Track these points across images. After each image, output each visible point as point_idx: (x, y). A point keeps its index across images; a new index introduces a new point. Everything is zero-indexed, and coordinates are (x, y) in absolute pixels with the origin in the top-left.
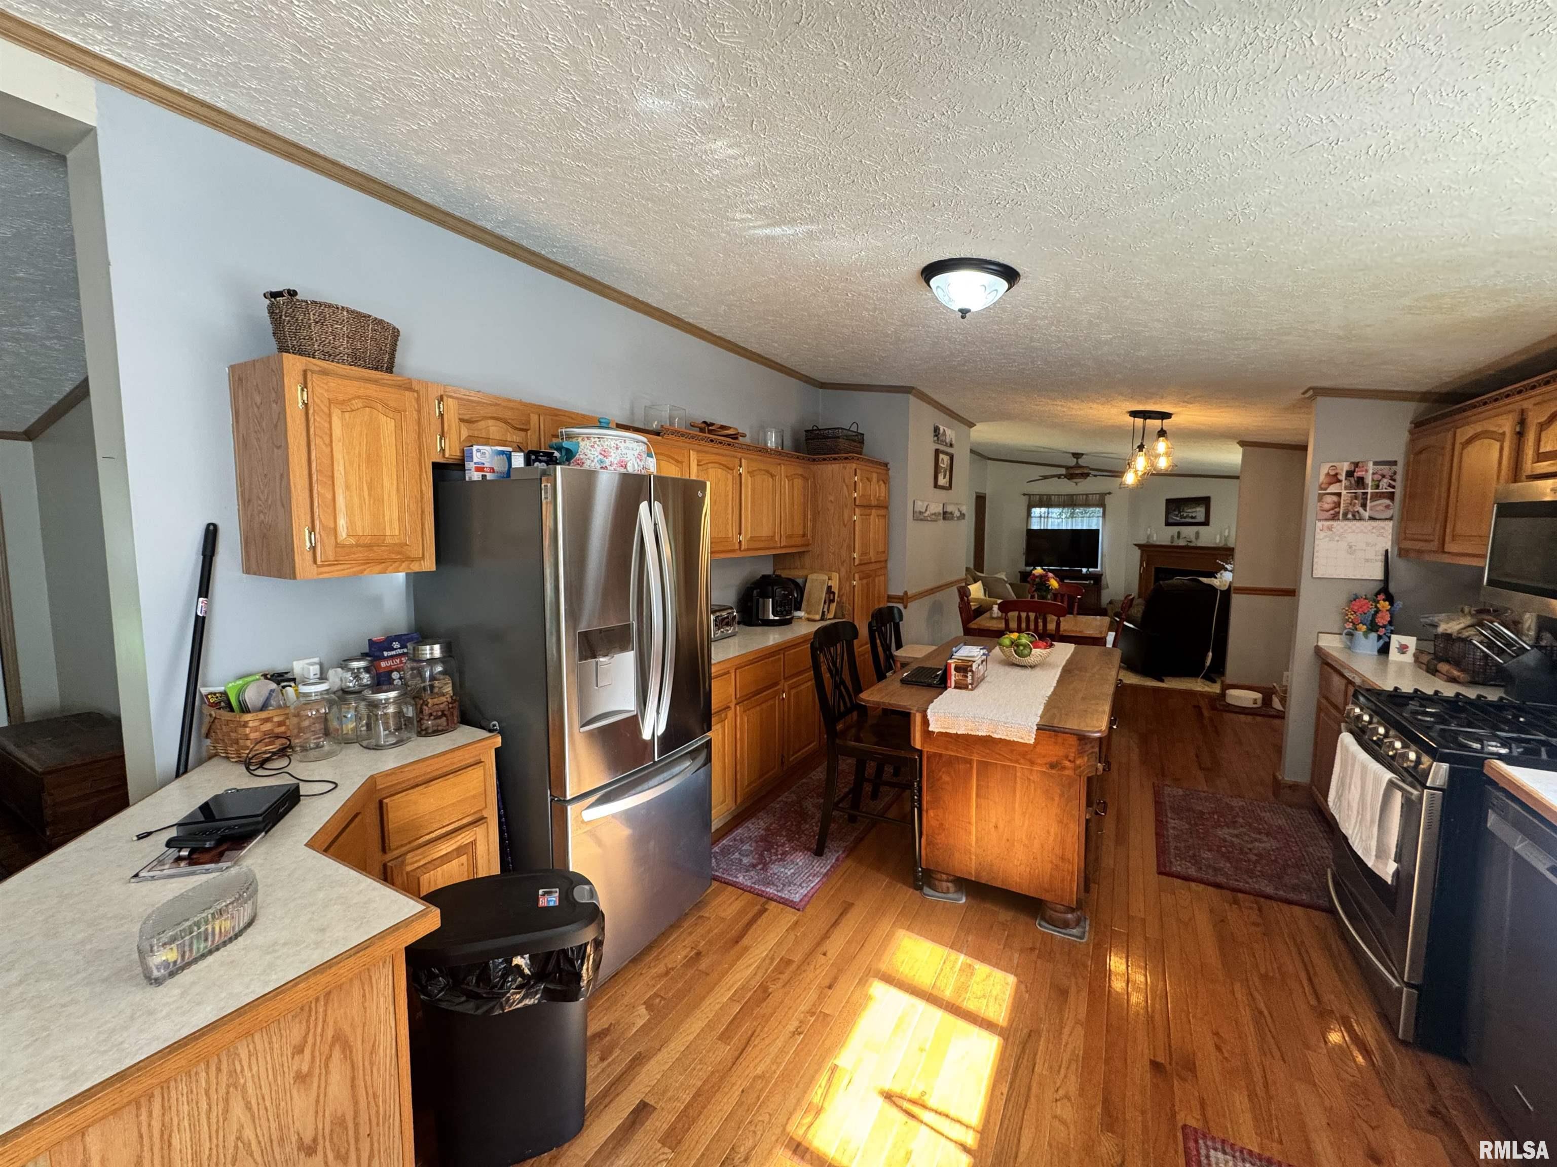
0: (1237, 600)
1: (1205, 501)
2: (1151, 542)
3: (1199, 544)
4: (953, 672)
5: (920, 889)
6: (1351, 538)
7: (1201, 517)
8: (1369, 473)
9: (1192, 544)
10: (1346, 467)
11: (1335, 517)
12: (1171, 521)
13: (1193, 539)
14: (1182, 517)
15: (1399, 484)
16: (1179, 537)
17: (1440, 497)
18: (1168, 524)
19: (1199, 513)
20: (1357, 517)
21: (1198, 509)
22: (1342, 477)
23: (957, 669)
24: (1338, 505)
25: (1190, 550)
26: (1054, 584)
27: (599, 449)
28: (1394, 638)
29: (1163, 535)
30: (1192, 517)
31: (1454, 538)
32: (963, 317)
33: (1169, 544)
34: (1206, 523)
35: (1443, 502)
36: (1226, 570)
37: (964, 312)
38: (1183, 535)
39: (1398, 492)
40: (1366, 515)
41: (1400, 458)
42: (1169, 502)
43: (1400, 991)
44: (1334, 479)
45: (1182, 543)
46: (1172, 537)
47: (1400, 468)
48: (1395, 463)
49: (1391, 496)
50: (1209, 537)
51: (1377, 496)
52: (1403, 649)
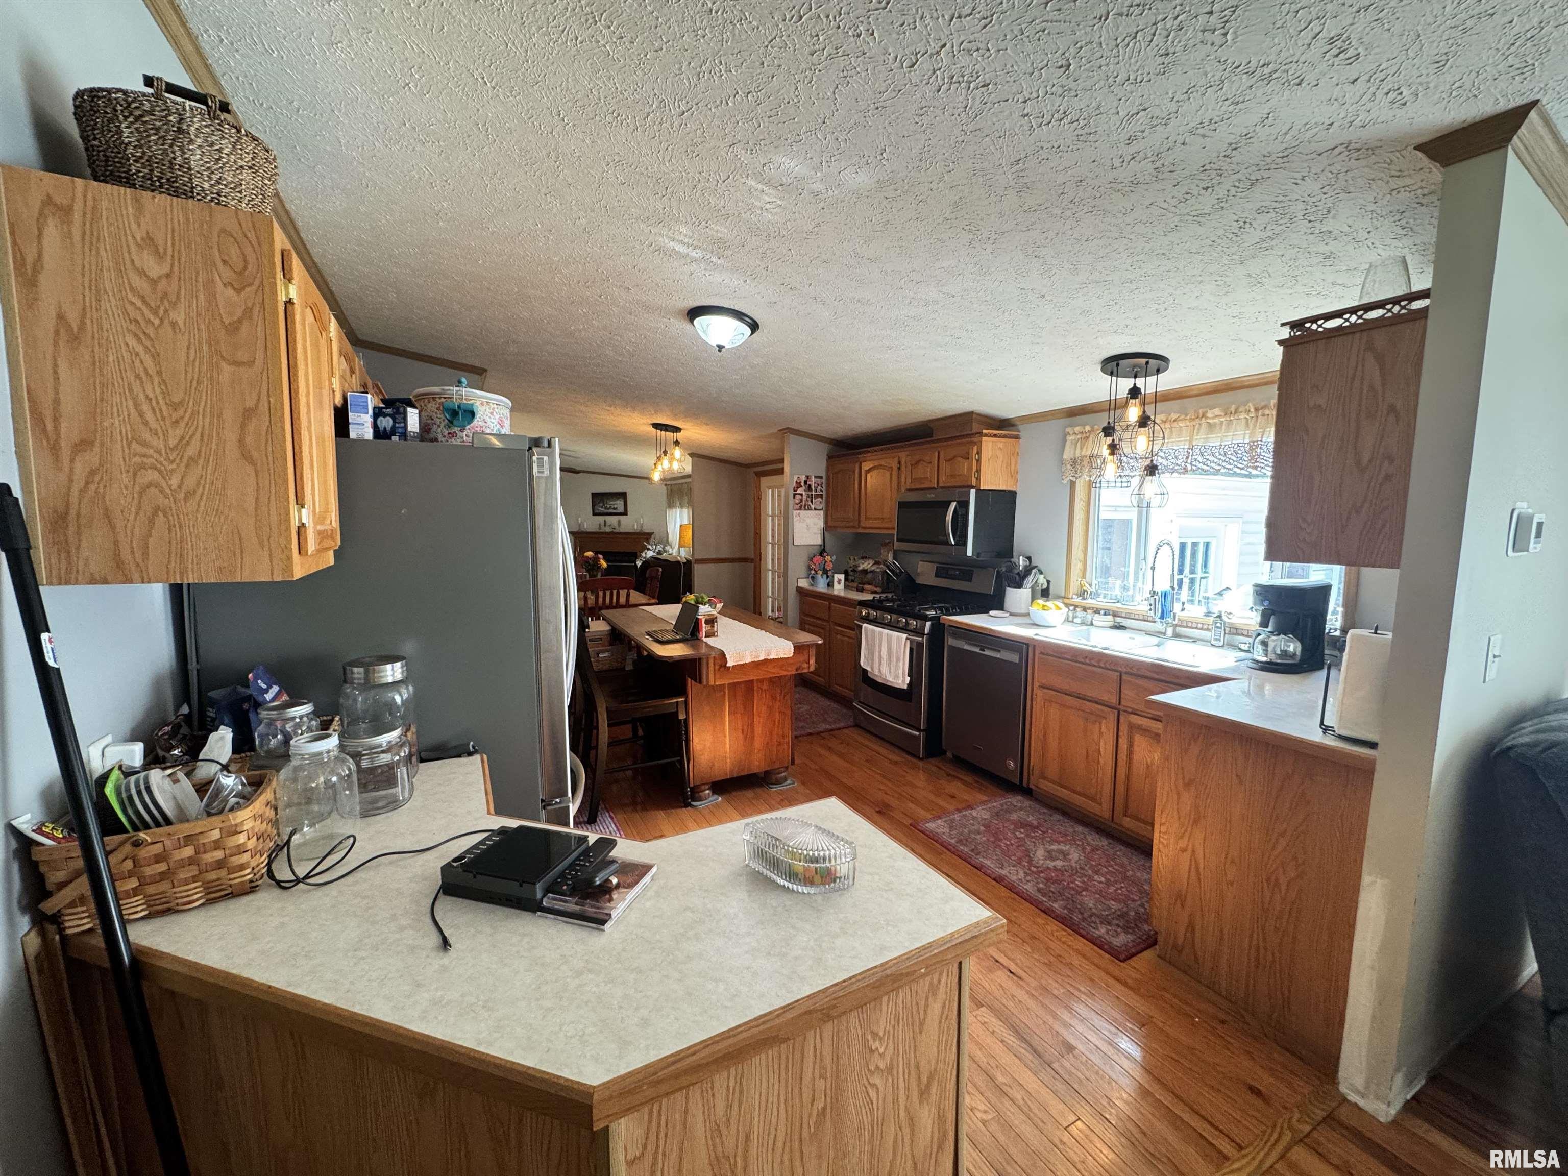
0: (698, 569)
1: (623, 495)
2: (583, 530)
3: (621, 531)
4: (704, 625)
5: (689, 805)
6: (808, 521)
7: (621, 509)
8: (813, 482)
9: (616, 531)
10: (803, 478)
11: (800, 508)
12: (597, 511)
13: (617, 527)
14: (606, 508)
15: (824, 489)
16: (605, 525)
17: (854, 498)
18: (594, 514)
19: (619, 505)
20: (809, 509)
21: (618, 502)
22: (803, 484)
23: (707, 622)
24: (801, 501)
25: (615, 536)
26: (604, 564)
27: (497, 417)
28: (836, 576)
29: (591, 523)
30: (614, 509)
31: (867, 518)
32: (720, 351)
33: (598, 530)
34: (625, 513)
35: (857, 500)
36: (648, 549)
37: (720, 348)
38: (608, 524)
39: (824, 493)
40: (813, 507)
41: (823, 474)
42: (595, 496)
43: (920, 735)
44: (799, 485)
45: (608, 530)
46: (600, 525)
47: (824, 481)
48: (821, 477)
49: (821, 496)
50: (628, 524)
51: (817, 496)
52: (839, 582)
